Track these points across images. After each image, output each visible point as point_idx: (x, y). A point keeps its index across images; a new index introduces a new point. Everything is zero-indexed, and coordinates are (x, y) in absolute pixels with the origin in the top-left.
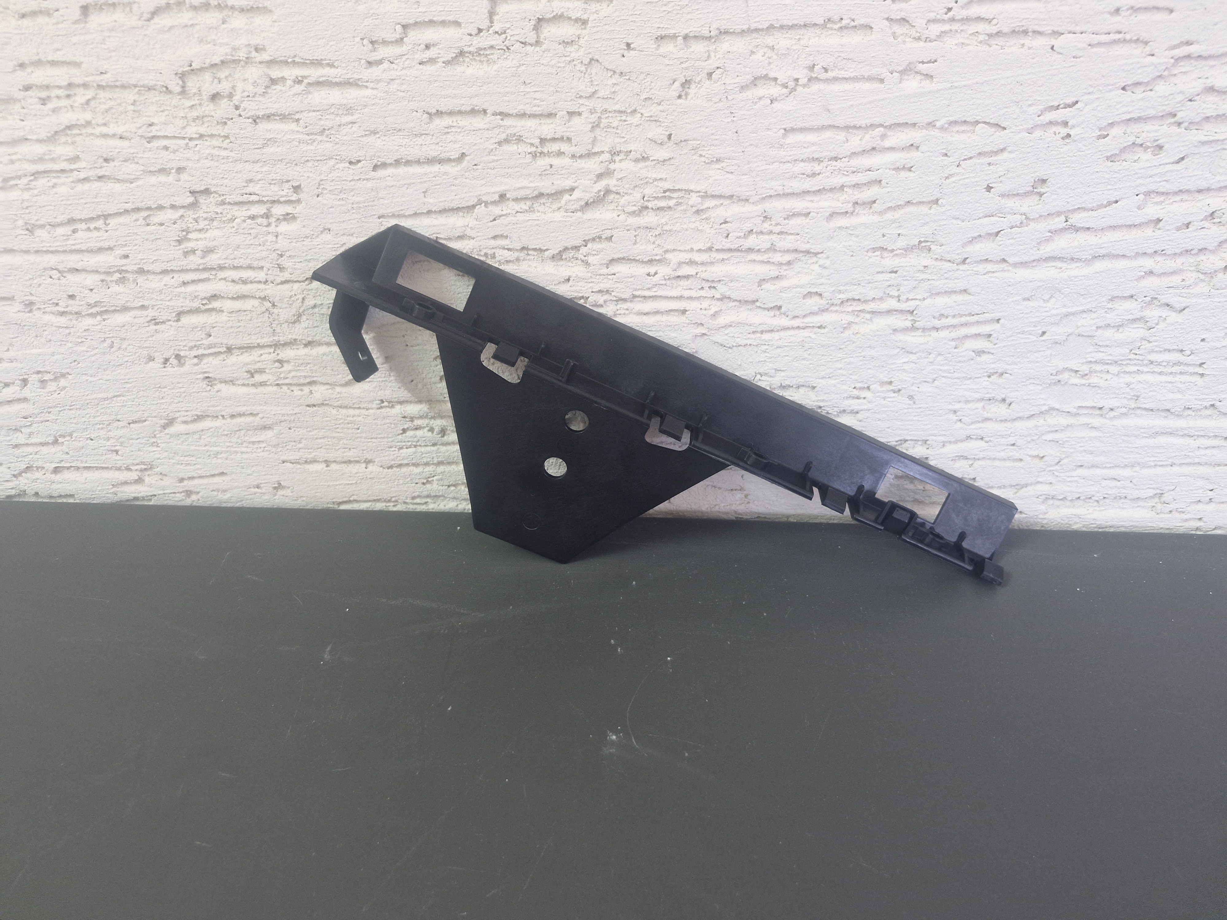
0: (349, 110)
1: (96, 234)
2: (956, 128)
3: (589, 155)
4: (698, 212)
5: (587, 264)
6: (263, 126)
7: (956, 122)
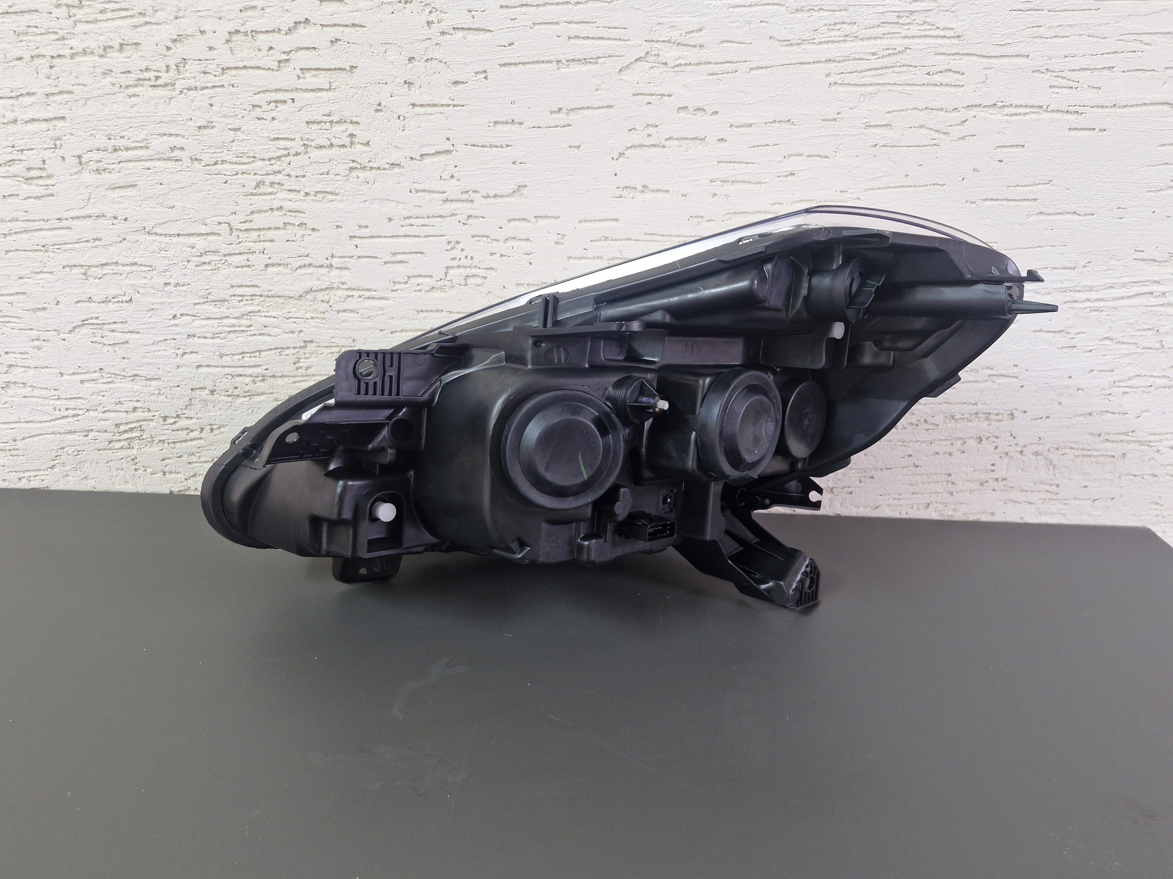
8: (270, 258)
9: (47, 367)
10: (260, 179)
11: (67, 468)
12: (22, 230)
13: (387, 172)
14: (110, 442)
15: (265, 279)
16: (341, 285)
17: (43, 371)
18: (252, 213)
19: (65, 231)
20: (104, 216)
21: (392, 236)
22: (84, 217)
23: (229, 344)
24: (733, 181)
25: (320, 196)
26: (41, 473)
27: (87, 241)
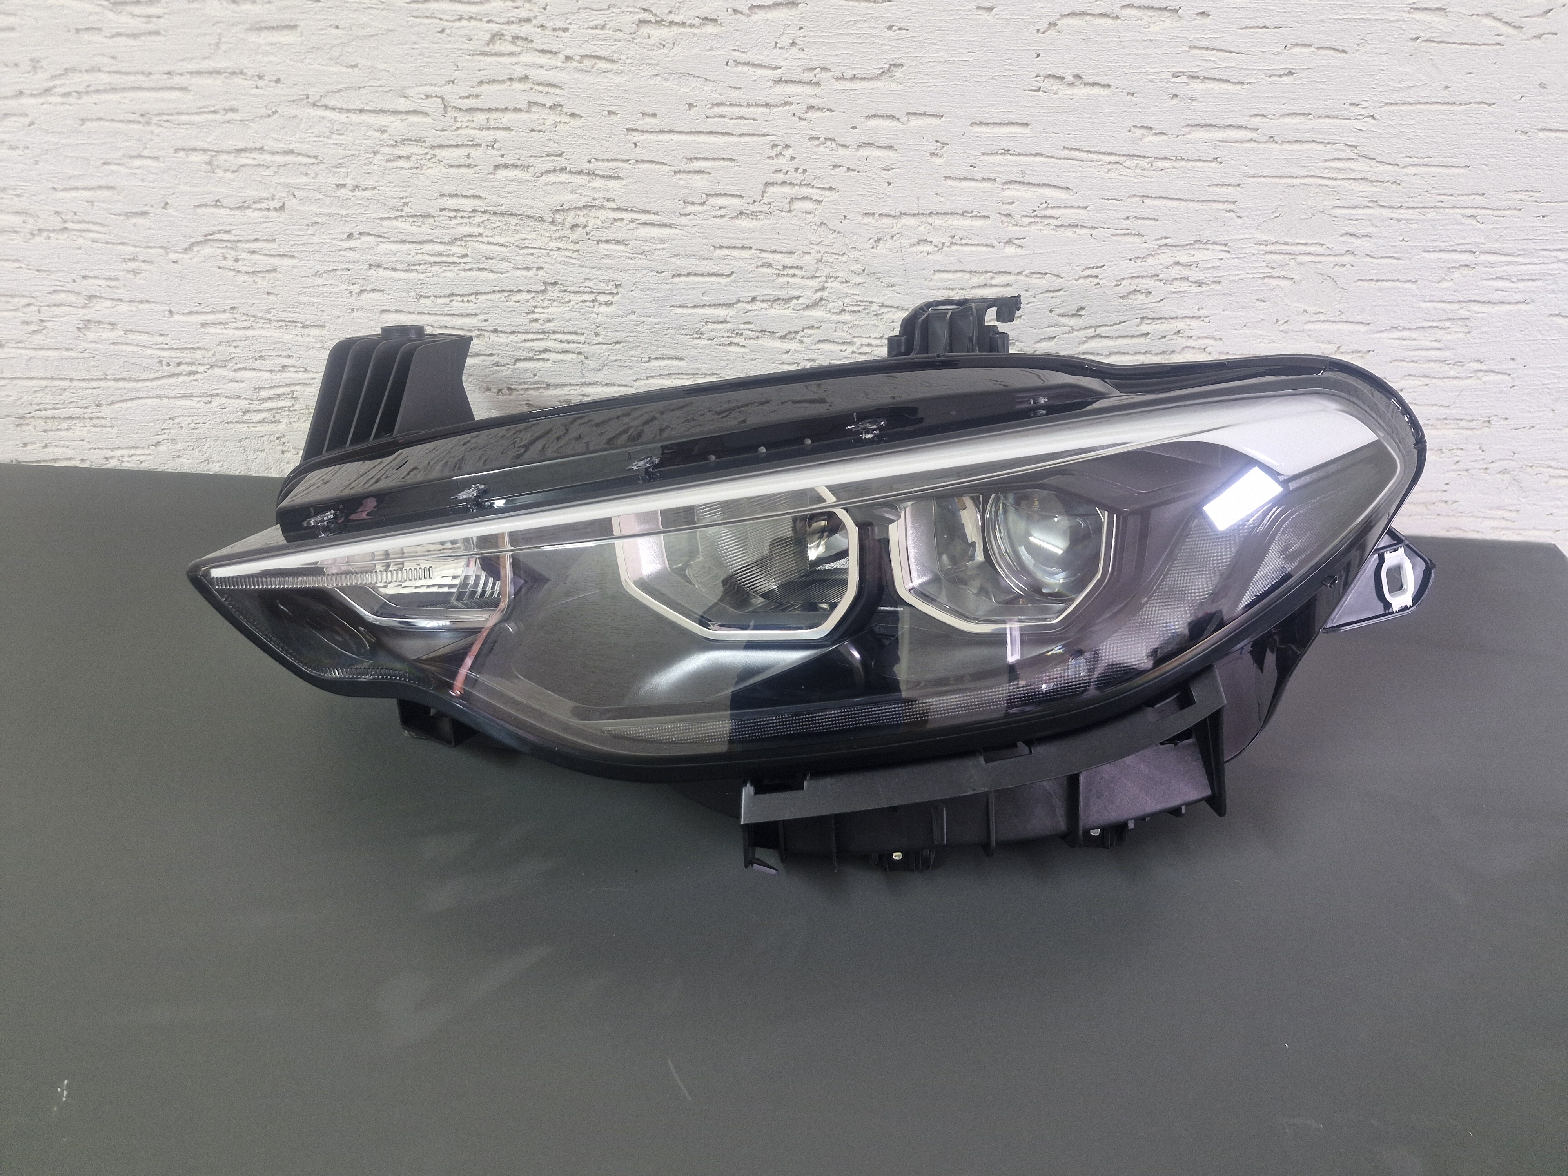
0: (663, 241)
1: (466, 304)
2: (1035, 276)
3: (813, 277)
4: (876, 315)
5: (801, 342)
6: (602, 246)
7: (1034, 273)
8: (502, 156)
9: (148, 301)
10: (497, 30)
11: (180, 446)
12: (108, 87)
13: (694, 30)
14: (244, 413)
15: (493, 187)
16: (606, 203)
17: (141, 306)
18: (481, 83)
19: (176, 94)
20: (242, 73)
21: (691, 132)
22: (210, 73)
23: (433, 280)
24: (1205, 78)
25: (587, 63)
26: (139, 452)
27: (214, 112)
